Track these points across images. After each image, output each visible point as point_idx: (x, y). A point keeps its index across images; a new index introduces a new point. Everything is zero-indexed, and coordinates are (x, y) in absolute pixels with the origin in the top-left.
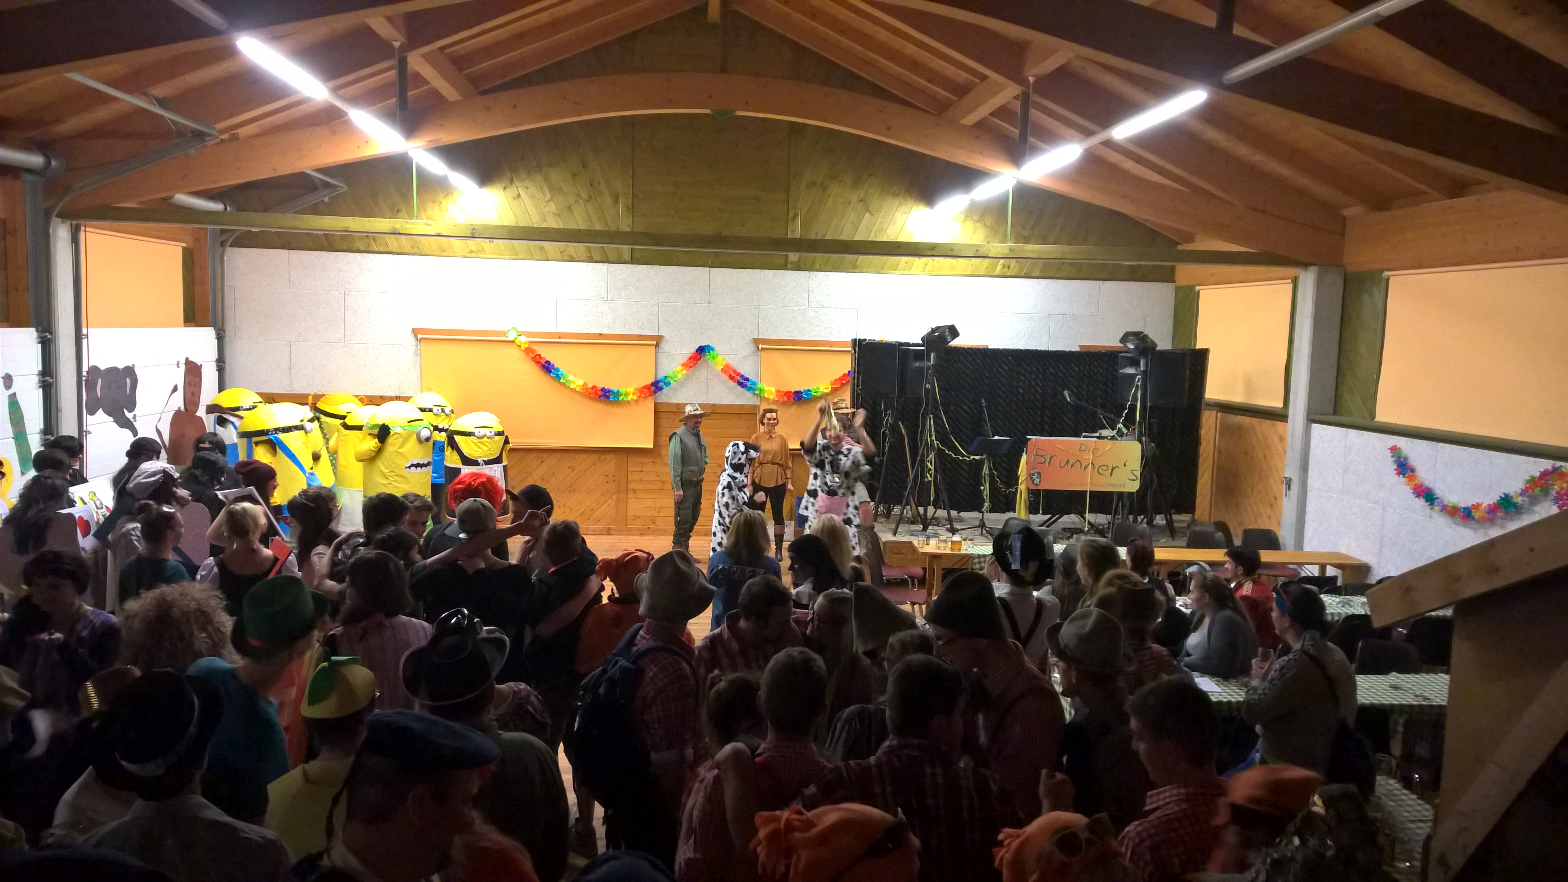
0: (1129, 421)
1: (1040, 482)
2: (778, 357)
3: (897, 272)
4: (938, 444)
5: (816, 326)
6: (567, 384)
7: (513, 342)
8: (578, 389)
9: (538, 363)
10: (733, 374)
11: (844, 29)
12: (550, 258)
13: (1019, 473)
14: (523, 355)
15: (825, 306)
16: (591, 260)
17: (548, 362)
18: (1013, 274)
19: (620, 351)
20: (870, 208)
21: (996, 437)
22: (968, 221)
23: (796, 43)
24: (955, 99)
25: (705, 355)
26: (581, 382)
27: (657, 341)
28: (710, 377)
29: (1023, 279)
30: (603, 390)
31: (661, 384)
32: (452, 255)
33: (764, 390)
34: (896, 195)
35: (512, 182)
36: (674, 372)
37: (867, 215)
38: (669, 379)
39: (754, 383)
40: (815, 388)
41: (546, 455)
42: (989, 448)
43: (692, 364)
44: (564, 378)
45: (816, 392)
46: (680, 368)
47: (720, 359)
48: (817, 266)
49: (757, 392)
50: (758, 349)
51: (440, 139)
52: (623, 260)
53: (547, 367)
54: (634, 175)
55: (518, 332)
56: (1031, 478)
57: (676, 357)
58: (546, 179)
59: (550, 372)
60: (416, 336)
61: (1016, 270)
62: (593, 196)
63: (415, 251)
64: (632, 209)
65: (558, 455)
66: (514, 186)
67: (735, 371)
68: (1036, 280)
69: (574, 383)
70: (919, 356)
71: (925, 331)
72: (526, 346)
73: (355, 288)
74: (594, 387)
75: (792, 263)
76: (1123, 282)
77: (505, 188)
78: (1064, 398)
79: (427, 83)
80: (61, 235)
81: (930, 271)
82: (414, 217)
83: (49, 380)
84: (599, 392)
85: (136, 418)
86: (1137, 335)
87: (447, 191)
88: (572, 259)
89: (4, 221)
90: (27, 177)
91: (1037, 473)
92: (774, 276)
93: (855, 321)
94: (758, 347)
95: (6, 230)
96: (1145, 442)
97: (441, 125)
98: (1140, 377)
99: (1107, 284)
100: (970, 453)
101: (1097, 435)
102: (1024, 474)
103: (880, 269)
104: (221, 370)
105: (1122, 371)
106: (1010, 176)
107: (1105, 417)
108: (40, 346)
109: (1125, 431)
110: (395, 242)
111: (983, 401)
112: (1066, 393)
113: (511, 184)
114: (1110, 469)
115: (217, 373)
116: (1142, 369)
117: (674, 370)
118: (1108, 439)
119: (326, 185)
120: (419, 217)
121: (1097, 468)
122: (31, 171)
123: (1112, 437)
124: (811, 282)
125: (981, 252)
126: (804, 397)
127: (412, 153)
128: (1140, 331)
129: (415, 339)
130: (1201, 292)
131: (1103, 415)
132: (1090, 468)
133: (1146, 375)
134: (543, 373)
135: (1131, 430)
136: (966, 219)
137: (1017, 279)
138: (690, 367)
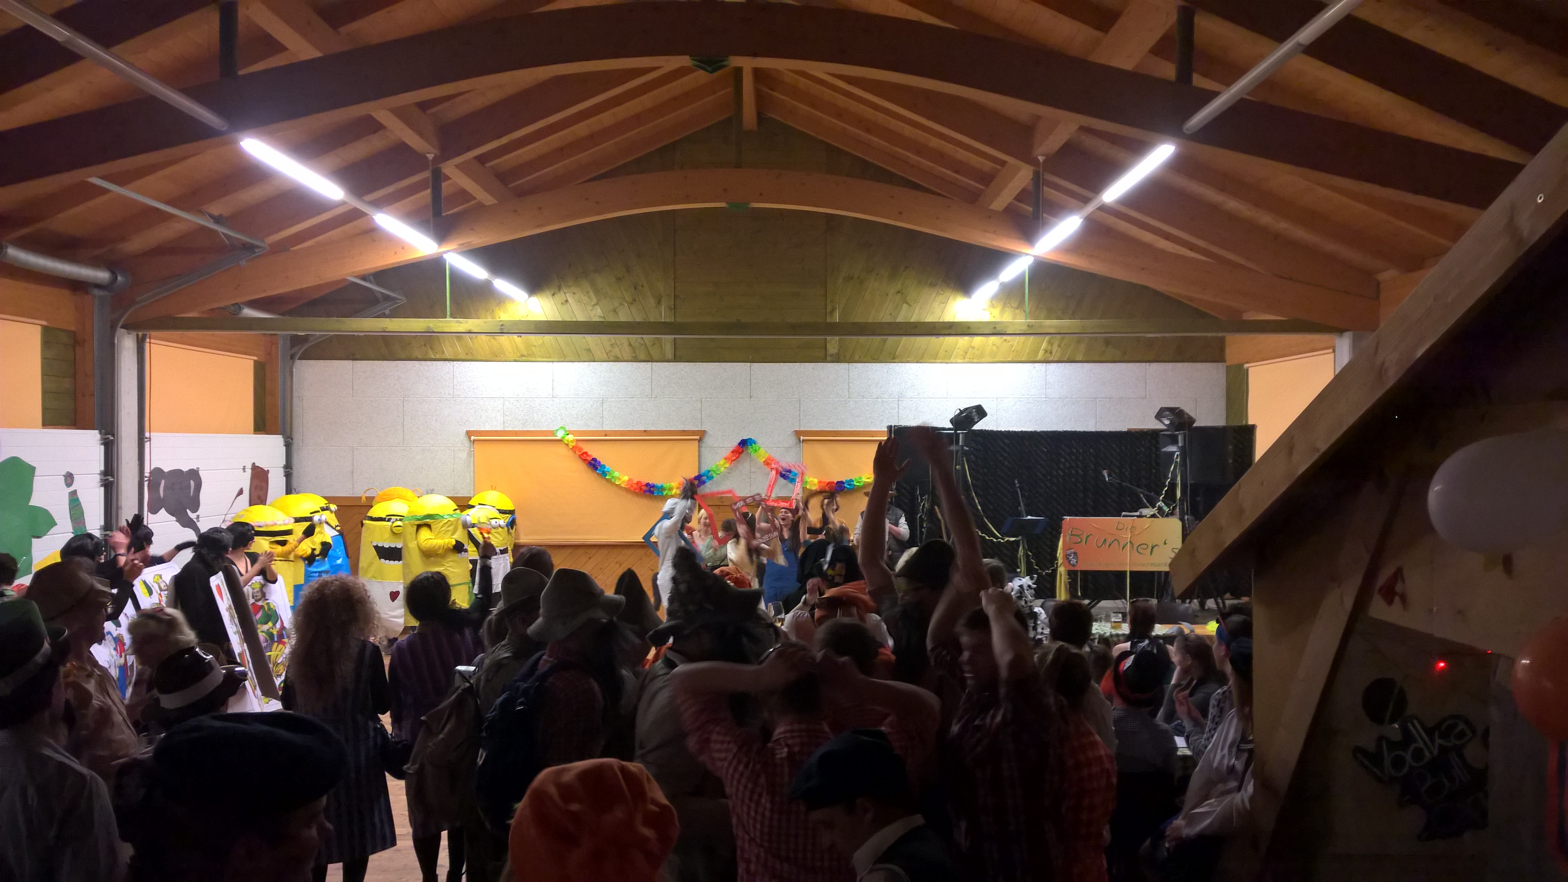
0: (1170, 498)
1: (1077, 562)
2: (820, 449)
3: (937, 361)
5: (857, 417)
6: (613, 480)
7: (560, 441)
8: (623, 485)
9: (585, 460)
10: (775, 466)
11: (869, 127)
12: (596, 359)
13: (1058, 555)
14: (571, 453)
15: (866, 396)
16: (635, 359)
17: (595, 460)
18: (1056, 359)
19: (665, 446)
20: (907, 299)
21: (1029, 517)
22: (1007, 308)
23: (829, 146)
24: (984, 188)
25: (747, 449)
26: (626, 478)
27: (701, 436)
28: (753, 470)
29: (1067, 364)
30: (647, 485)
31: (704, 478)
32: (503, 359)
33: (806, 481)
34: (933, 285)
35: (560, 288)
36: (717, 466)
37: (905, 306)
38: (710, 473)
39: (796, 475)
40: (857, 478)
41: (594, 551)
42: (1021, 529)
43: (735, 458)
44: (610, 474)
45: (857, 482)
46: (722, 462)
47: (762, 451)
48: (857, 358)
49: (799, 483)
50: (800, 441)
51: (471, 242)
52: (667, 358)
53: (594, 465)
54: (675, 278)
55: (566, 431)
56: (1068, 559)
57: (719, 451)
58: (593, 284)
59: (596, 469)
60: (470, 438)
61: (1058, 355)
62: (637, 299)
63: (469, 357)
64: (674, 309)
65: (605, 551)
66: (562, 293)
67: (777, 463)
68: (1079, 364)
69: (619, 479)
70: (952, 438)
71: (952, 413)
72: (574, 445)
73: (413, 394)
74: (638, 483)
75: (831, 355)
76: (1171, 364)
77: (553, 295)
78: (1105, 478)
79: (475, 198)
80: (127, 344)
81: (970, 359)
82: (448, 317)
83: (110, 479)
84: (643, 488)
85: (200, 519)
86: (1172, 410)
87: (500, 299)
88: (617, 360)
89: (74, 332)
90: (97, 292)
91: (1074, 553)
92: (814, 369)
93: (896, 410)
94: (799, 439)
95: (76, 341)
96: (1188, 520)
97: (472, 229)
98: (1179, 453)
99: (1155, 366)
100: (1004, 535)
101: (1138, 514)
102: (1061, 556)
103: (920, 359)
104: (288, 475)
105: (1163, 450)
106: (1027, 254)
107: (1146, 495)
108: (103, 447)
109: (1166, 509)
110: (450, 350)
111: (1016, 482)
112: (1105, 473)
113: (559, 290)
114: (1150, 547)
115: (285, 478)
116: (1180, 445)
117: (718, 463)
118: (1149, 517)
119: (387, 298)
120: (452, 316)
121: (1135, 548)
122: (98, 286)
123: (1153, 516)
124: (850, 374)
125: (999, 329)
126: (846, 487)
127: (445, 256)
128: (1176, 406)
129: (468, 442)
130: (1250, 369)
131: (1142, 493)
132: (1129, 547)
133: (1183, 450)
134: (590, 470)
135: (1171, 508)
136: (1005, 305)
137: (1060, 364)
138: (733, 461)
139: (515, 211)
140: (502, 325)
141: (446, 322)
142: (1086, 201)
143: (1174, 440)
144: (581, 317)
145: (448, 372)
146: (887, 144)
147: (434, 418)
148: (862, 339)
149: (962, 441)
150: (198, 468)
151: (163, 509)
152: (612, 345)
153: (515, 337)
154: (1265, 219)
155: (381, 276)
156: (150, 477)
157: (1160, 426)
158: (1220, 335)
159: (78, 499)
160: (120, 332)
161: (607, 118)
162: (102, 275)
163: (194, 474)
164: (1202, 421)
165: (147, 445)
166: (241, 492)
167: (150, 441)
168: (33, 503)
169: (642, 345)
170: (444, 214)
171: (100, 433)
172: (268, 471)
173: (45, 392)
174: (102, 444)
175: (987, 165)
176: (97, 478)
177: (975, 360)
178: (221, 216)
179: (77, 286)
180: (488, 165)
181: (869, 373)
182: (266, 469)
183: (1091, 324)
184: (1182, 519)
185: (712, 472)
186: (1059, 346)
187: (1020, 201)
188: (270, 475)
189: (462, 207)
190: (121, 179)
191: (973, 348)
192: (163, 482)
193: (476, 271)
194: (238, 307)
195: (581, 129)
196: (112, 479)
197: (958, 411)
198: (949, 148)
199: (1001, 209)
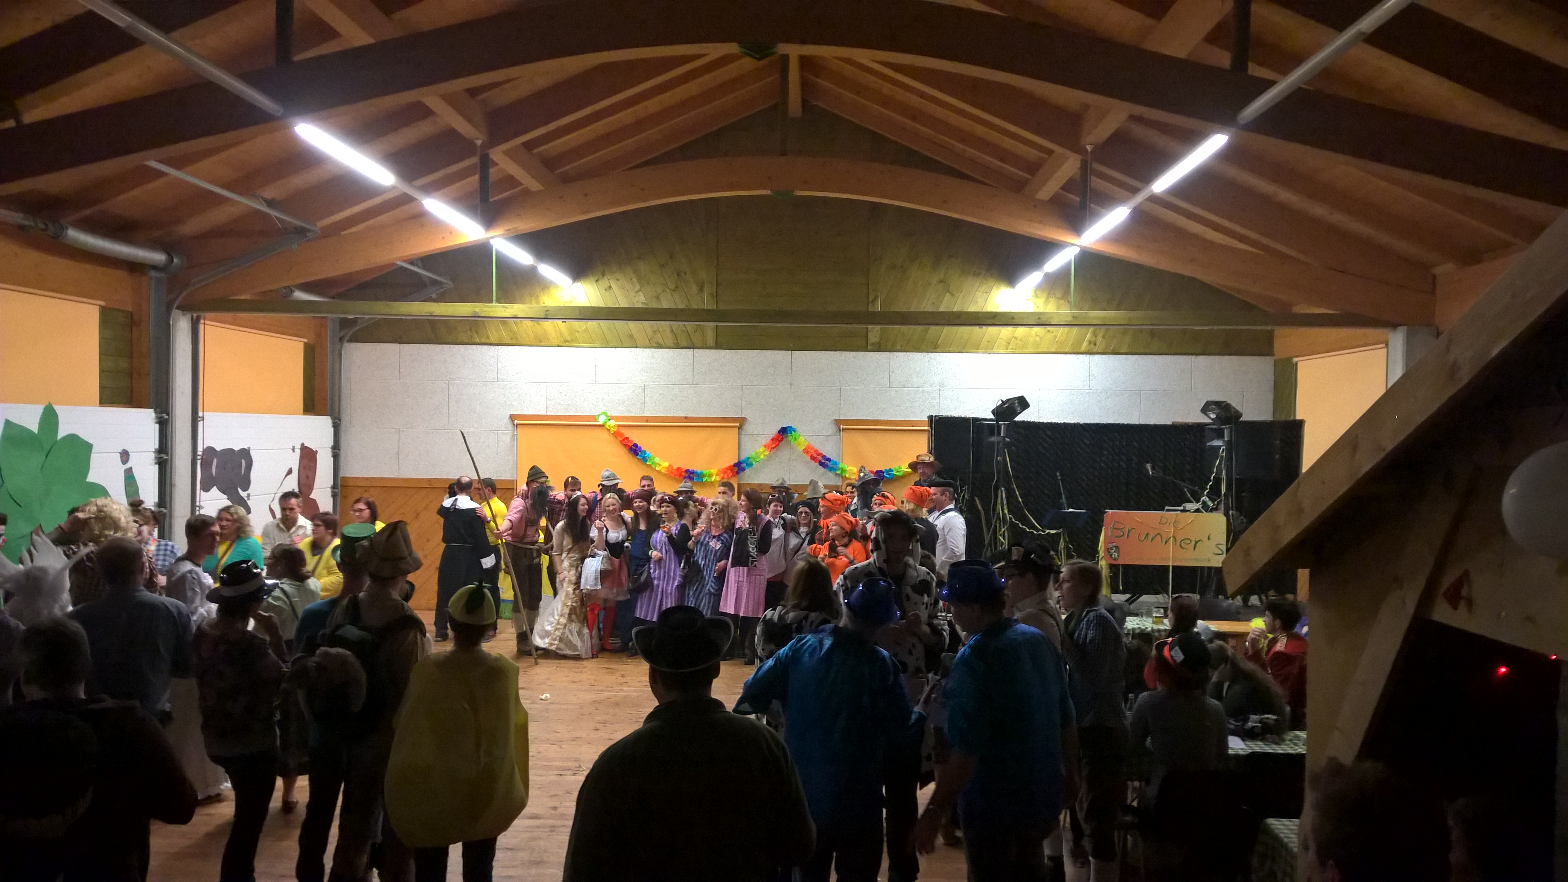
0: (1215, 493)
1: (1118, 556)
2: (859, 438)
3: (979, 351)
4: (1010, 517)
5: (898, 406)
6: (653, 466)
7: (602, 426)
8: (663, 472)
9: (626, 446)
10: (815, 455)
11: (914, 115)
12: (638, 346)
13: (1099, 548)
14: (612, 438)
15: (906, 386)
16: (677, 346)
17: (636, 445)
18: (1100, 351)
19: (704, 433)
20: (950, 289)
21: (1071, 510)
22: (1051, 299)
23: (873, 133)
24: (1029, 177)
25: (787, 437)
26: (666, 464)
27: (741, 423)
28: (792, 458)
29: (1111, 355)
31: (744, 465)
32: (548, 344)
33: (845, 471)
34: (976, 275)
35: (603, 275)
36: (757, 453)
37: (948, 296)
38: (749, 461)
39: (836, 463)
40: (897, 467)
42: (1062, 521)
43: (774, 446)
44: (651, 459)
45: (898, 472)
46: (762, 449)
47: (802, 439)
48: (898, 347)
49: (838, 472)
50: (840, 430)
51: (518, 227)
52: (708, 346)
53: (635, 450)
54: (718, 265)
55: (607, 416)
56: (1110, 552)
57: (759, 439)
58: (636, 272)
59: (637, 454)
60: (513, 422)
61: (1103, 346)
62: (680, 286)
63: (514, 342)
64: (717, 296)
66: (606, 279)
67: (816, 451)
68: (1124, 356)
69: (660, 465)
70: (993, 429)
71: (994, 404)
72: (615, 430)
73: (458, 378)
74: (678, 469)
75: (873, 344)
76: (1218, 357)
77: (597, 281)
78: (1148, 471)
79: (521, 184)
80: (182, 326)
81: (1012, 349)
82: (494, 302)
83: (165, 457)
84: (683, 474)
85: (250, 497)
86: (1218, 404)
87: (544, 285)
88: (659, 346)
89: (131, 313)
90: (153, 273)
91: (1115, 547)
92: (855, 358)
93: (937, 400)
94: (839, 428)
95: (133, 321)
96: (1232, 515)
97: (519, 215)
98: (1224, 447)
99: (1201, 358)
100: (1044, 527)
101: (1181, 508)
102: (1103, 549)
103: (961, 348)
104: (336, 456)
105: (1208, 444)
106: (1073, 245)
107: (1190, 489)
108: (157, 426)
109: (1210, 504)
110: (495, 334)
111: (1058, 474)
112: (1149, 466)
113: (603, 276)
114: (1193, 543)
115: (332, 459)
116: (1226, 439)
117: (757, 451)
118: (1193, 512)
119: (434, 282)
120: (498, 301)
121: (1179, 542)
122: (155, 267)
123: (1197, 511)
124: (891, 363)
125: (1044, 320)
126: (886, 477)
127: (492, 242)
128: (1222, 400)
129: (512, 425)
130: (1299, 364)
131: (1187, 487)
132: (1171, 542)
133: (1229, 444)
134: (631, 456)
135: (1216, 502)
136: (1049, 296)
137: (1104, 356)
138: (772, 448)
139: (562, 197)
140: (547, 311)
141: (491, 307)
142: (1134, 191)
143: (1220, 435)
144: (624, 304)
145: (493, 356)
146: (932, 132)
147: (478, 402)
148: (904, 328)
149: (1004, 433)
150: (249, 448)
151: (215, 487)
152: (654, 332)
153: (560, 322)
154: (1319, 210)
155: (429, 260)
156: (202, 456)
157: (1204, 419)
158: (1269, 328)
159: (133, 476)
160: (176, 313)
161: (652, 105)
162: (159, 257)
163: (245, 454)
164: (1248, 416)
165: (200, 424)
166: (290, 472)
167: (203, 420)
168: (91, 478)
169: (684, 331)
170: (491, 200)
171: (156, 412)
172: (317, 451)
173: (102, 371)
174: (157, 423)
175: (1033, 154)
176: (152, 456)
177: (1017, 351)
178: (273, 199)
179: (134, 267)
180: (535, 151)
181: (911, 362)
182: (314, 450)
183: (1137, 315)
184: (1226, 514)
185: (751, 460)
186: (1103, 337)
187: (1068, 191)
188: (318, 456)
189: (509, 192)
190: (178, 163)
191: (1016, 338)
192: (215, 461)
193: (521, 256)
194: (290, 290)
195: (626, 116)
196: (167, 457)
197: (1000, 402)
198: (995, 137)
199: (1047, 199)
